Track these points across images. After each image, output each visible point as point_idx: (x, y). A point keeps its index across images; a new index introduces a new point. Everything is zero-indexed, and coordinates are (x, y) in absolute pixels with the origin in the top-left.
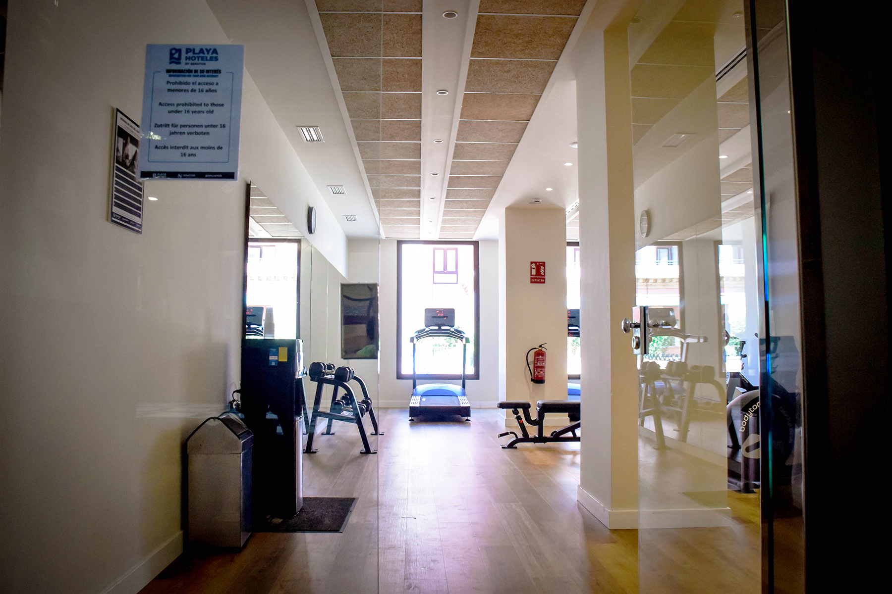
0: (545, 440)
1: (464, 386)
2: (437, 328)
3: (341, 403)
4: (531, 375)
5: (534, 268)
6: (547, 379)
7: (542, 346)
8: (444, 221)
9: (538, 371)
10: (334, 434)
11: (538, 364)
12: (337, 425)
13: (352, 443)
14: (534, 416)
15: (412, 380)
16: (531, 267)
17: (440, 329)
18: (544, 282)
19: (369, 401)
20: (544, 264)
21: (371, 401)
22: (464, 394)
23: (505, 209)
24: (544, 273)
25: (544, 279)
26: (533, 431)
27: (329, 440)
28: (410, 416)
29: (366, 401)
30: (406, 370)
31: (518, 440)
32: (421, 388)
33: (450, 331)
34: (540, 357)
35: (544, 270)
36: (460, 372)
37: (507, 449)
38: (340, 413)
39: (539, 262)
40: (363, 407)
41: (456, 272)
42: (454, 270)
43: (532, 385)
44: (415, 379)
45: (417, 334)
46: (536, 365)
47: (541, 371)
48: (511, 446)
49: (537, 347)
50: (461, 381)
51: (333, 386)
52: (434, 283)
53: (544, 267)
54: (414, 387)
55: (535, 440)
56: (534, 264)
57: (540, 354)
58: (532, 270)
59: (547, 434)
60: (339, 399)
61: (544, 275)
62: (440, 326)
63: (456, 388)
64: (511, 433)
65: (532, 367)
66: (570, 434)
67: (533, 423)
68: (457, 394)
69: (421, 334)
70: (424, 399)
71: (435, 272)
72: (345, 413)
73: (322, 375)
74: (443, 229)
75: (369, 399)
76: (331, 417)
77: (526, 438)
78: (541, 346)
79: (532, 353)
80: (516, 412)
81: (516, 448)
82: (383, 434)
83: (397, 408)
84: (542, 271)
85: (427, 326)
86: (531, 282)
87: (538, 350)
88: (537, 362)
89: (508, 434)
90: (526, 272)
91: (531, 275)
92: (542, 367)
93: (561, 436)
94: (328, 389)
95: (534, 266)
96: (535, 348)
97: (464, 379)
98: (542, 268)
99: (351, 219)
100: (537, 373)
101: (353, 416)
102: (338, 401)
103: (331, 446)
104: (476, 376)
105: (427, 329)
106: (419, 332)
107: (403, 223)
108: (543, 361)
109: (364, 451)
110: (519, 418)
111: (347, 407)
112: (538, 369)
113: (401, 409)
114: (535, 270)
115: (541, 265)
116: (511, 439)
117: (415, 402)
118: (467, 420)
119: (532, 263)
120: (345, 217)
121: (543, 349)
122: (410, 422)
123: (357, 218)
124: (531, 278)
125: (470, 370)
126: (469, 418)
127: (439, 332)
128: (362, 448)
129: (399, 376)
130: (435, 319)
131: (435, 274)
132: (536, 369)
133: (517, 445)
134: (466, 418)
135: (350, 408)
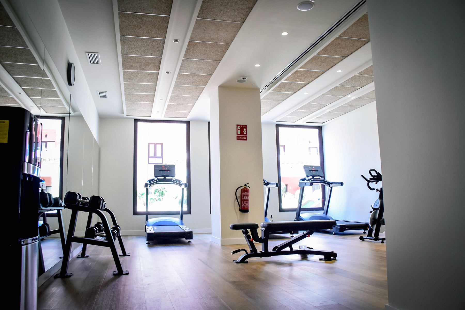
0: (269, 254)
1: (181, 218)
2: (163, 178)
3: (95, 229)
4: (239, 206)
5: (239, 130)
6: (250, 209)
7: (247, 185)
8: (172, 99)
9: (244, 203)
10: (88, 257)
11: (245, 198)
12: (90, 248)
13: (105, 265)
14: (260, 234)
15: (145, 216)
16: (237, 129)
17: (165, 178)
18: (246, 140)
19: (118, 228)
20: (246, 126)
21: (120, 228)
22: (182, 224)
23: (218, 87)
24: (246, 133)
25: (246, 137)
26: (259, 247)
27: (83, 262)
28: (147, 241)
29: (116, 227)
30: (141, 208)
31: (248, 256)
32: (152, 220)
33: (172, 180)
34: (246, 192)
35: (246, 131)
36: (179, 209)
37: (240, 264)
38: (94, 238)
39: (243, 125)
40: (115, 232)
41: (162, 157)
42: (161, 156)
43: (239, 214)
44: (147, 215)
45: (149, 182)
46: (243, 199)
47: (246, 203)
48: (243, 261)
49: (243, 186)
50: (179, 216)
51: (87, 214)
52: (149, 163)
53: (246, 129)
54: (147, 220)
55: (262, 255)
56: (239, 127)
57: (245, 191)
58: (238, 130)
59: (270, 249)
60: (93, 226)
61: (246, 135)
62: (165, 176)
63: (176, 219)
64: (243, 250)
65: (239, 200)
66: (288, 249)
67: (260, 240)
68: (178, 224)
69: (151, 183)
70: (155, 228)
71: (149, 157)
72: (98, 238)
73: (77, 203)
74: (169, 107)
75: (118, 226)
76: (85, 242)
77: (254, 253)
78: (245, 185)
79: (239, 190)
80: (246, 233)
81: (247, 262)
82: (130, 255)
83: (135, 235)
84: (245, 132)
85: (156, 177)
86: (237, 139)
87: (243, 188)
88: (244, 197)
89: (240, 251)
90: (233, 133)
91: (237, 134)
92: (247, 200)
93: (282, 250)
94: (82, 216)
95: (239, 128)
96: (242, 187)
97: (182, 214)
98: (245, 129)
99: (102, 95)
100: (243, 205)
101: (106, 240)
102: (91, 227)
103: (86, 269)
104: (189, 212)
105: (156, 179)
106: (150, 181)
107: (141, 100)
108: (248, 195)
109: (117, 272)
110: (248, 237)
111: (100, 233)
112: (244, 202)
113: (139, 236)
114: (240, 131)
115: (244, 127)
116: (242, 255)
117: (150, 230)
118: (190, 242)
119: (237, 125)
120: (98, 92)
121: (248, 188)
122: (147, 244)
123: (107, 94)
124: (237, 137)
125: (185, 209)
126: (191, 240)
127: (165, 181)
128: (114, 269)
129: (135, 213)
130: (161, 172)
131: (149, 159)
132: (242, 202)
133: (247, 260)
134: (189, 240)
135: (103, 233)
